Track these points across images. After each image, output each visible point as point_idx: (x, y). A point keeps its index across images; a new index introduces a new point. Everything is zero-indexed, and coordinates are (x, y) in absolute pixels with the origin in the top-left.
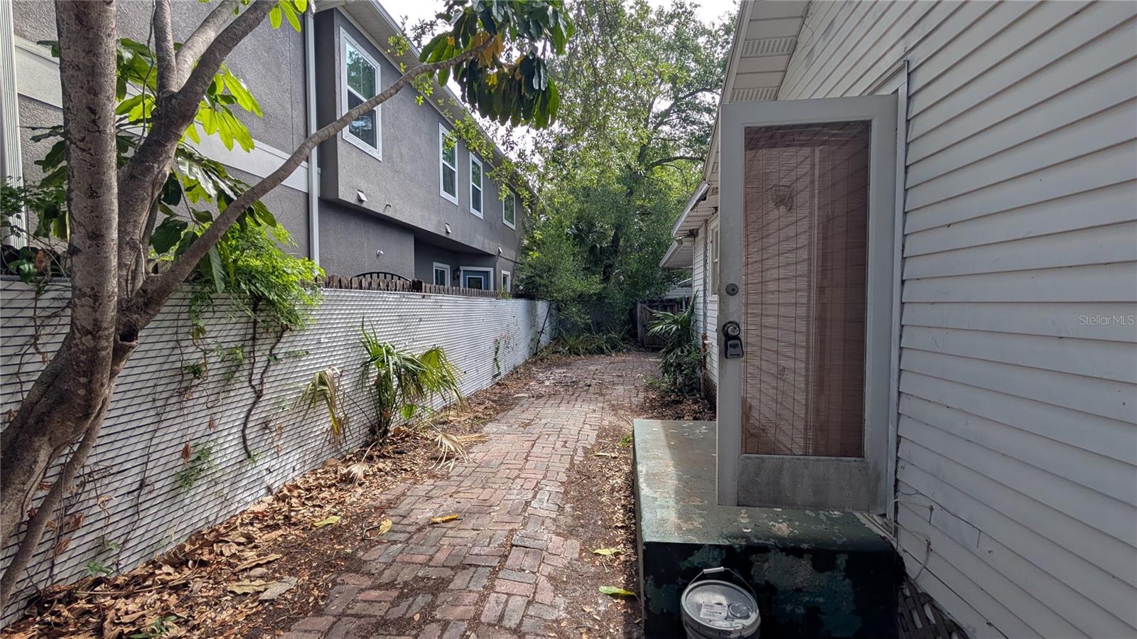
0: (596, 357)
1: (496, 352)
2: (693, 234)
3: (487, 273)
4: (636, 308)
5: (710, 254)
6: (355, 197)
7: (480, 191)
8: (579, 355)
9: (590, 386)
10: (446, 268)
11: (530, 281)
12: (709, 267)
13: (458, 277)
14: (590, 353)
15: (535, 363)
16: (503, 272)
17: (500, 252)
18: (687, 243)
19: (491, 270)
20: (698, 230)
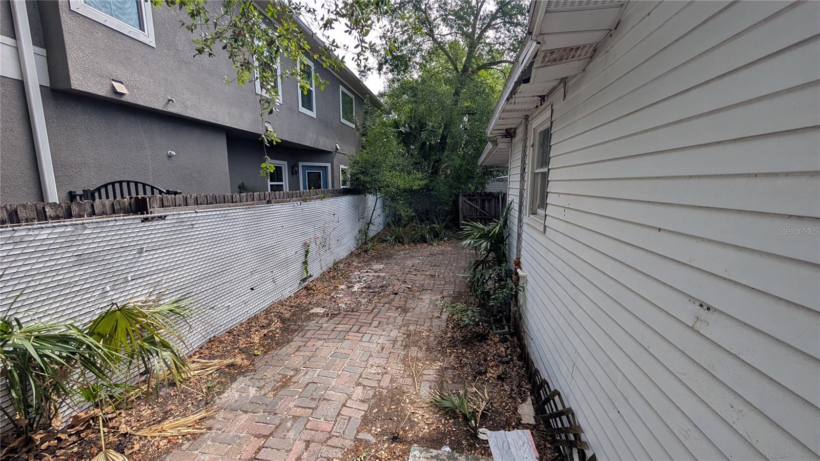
0: (419, 246)
1: (306, 256)
2: (510, 134)
3: (326, 167)
4: (458, 199)
5: (529, 161)
6: (109, 88)
7: (312, 91)
8: (403, 244)
9: (396, 294)
10: (284, 165)
11: (355, 179)
12: (528, 177)
13: (297, 173)
14: (414, 242)
15: (358, 255)
16: (342, 166)
17: (337, 149)
18: (503, 144)
19: (329, 165)
20: (515, 129)
